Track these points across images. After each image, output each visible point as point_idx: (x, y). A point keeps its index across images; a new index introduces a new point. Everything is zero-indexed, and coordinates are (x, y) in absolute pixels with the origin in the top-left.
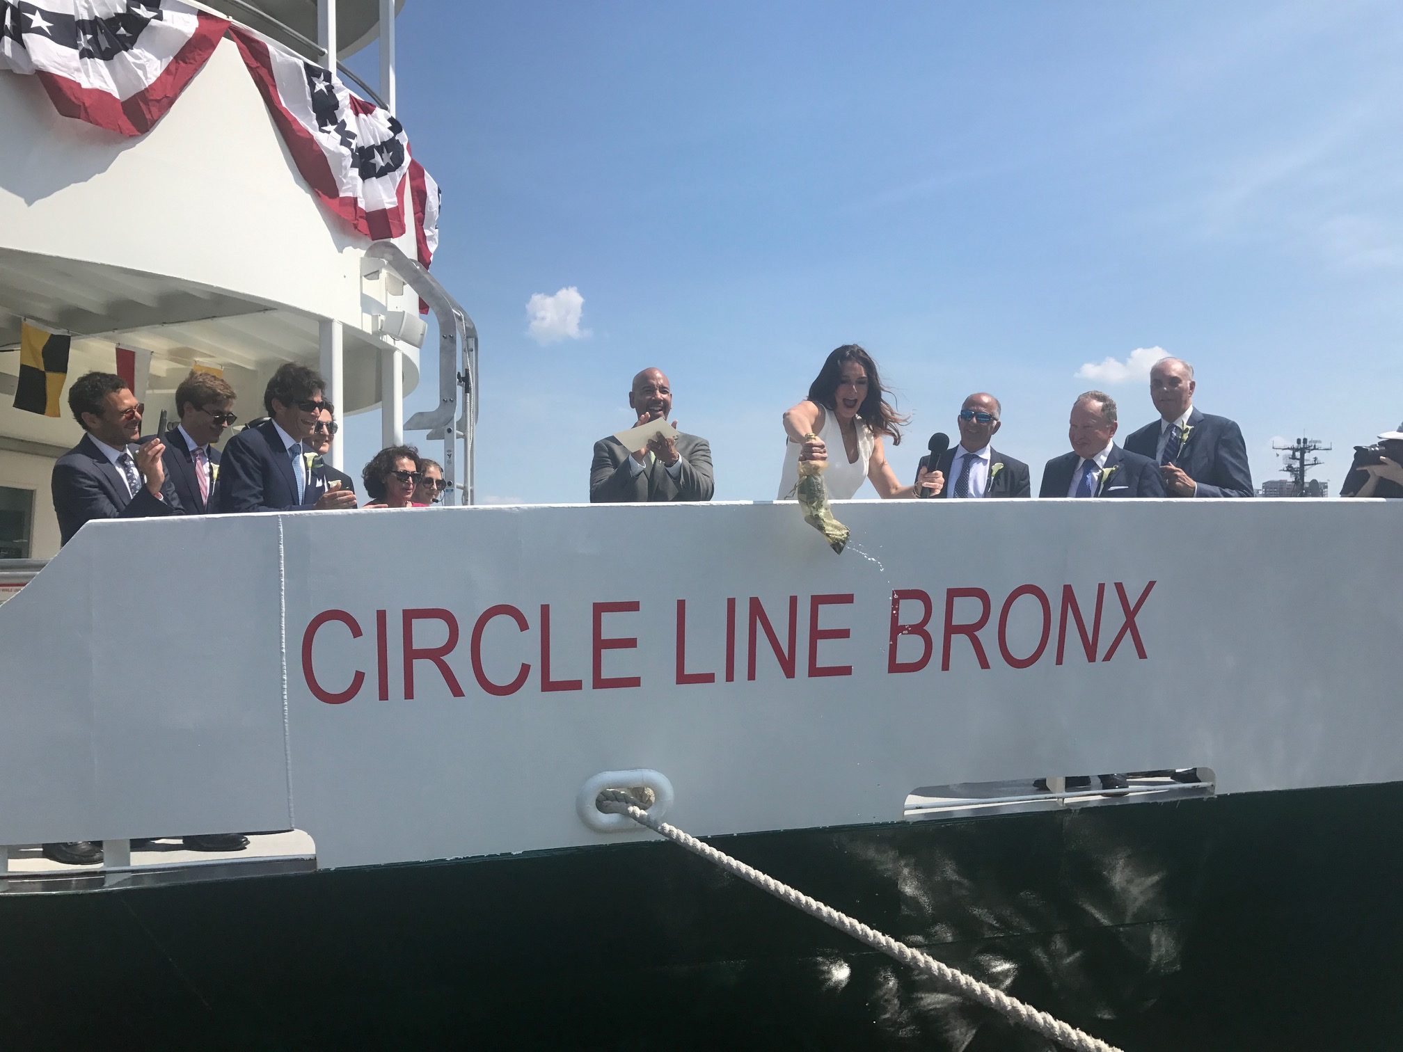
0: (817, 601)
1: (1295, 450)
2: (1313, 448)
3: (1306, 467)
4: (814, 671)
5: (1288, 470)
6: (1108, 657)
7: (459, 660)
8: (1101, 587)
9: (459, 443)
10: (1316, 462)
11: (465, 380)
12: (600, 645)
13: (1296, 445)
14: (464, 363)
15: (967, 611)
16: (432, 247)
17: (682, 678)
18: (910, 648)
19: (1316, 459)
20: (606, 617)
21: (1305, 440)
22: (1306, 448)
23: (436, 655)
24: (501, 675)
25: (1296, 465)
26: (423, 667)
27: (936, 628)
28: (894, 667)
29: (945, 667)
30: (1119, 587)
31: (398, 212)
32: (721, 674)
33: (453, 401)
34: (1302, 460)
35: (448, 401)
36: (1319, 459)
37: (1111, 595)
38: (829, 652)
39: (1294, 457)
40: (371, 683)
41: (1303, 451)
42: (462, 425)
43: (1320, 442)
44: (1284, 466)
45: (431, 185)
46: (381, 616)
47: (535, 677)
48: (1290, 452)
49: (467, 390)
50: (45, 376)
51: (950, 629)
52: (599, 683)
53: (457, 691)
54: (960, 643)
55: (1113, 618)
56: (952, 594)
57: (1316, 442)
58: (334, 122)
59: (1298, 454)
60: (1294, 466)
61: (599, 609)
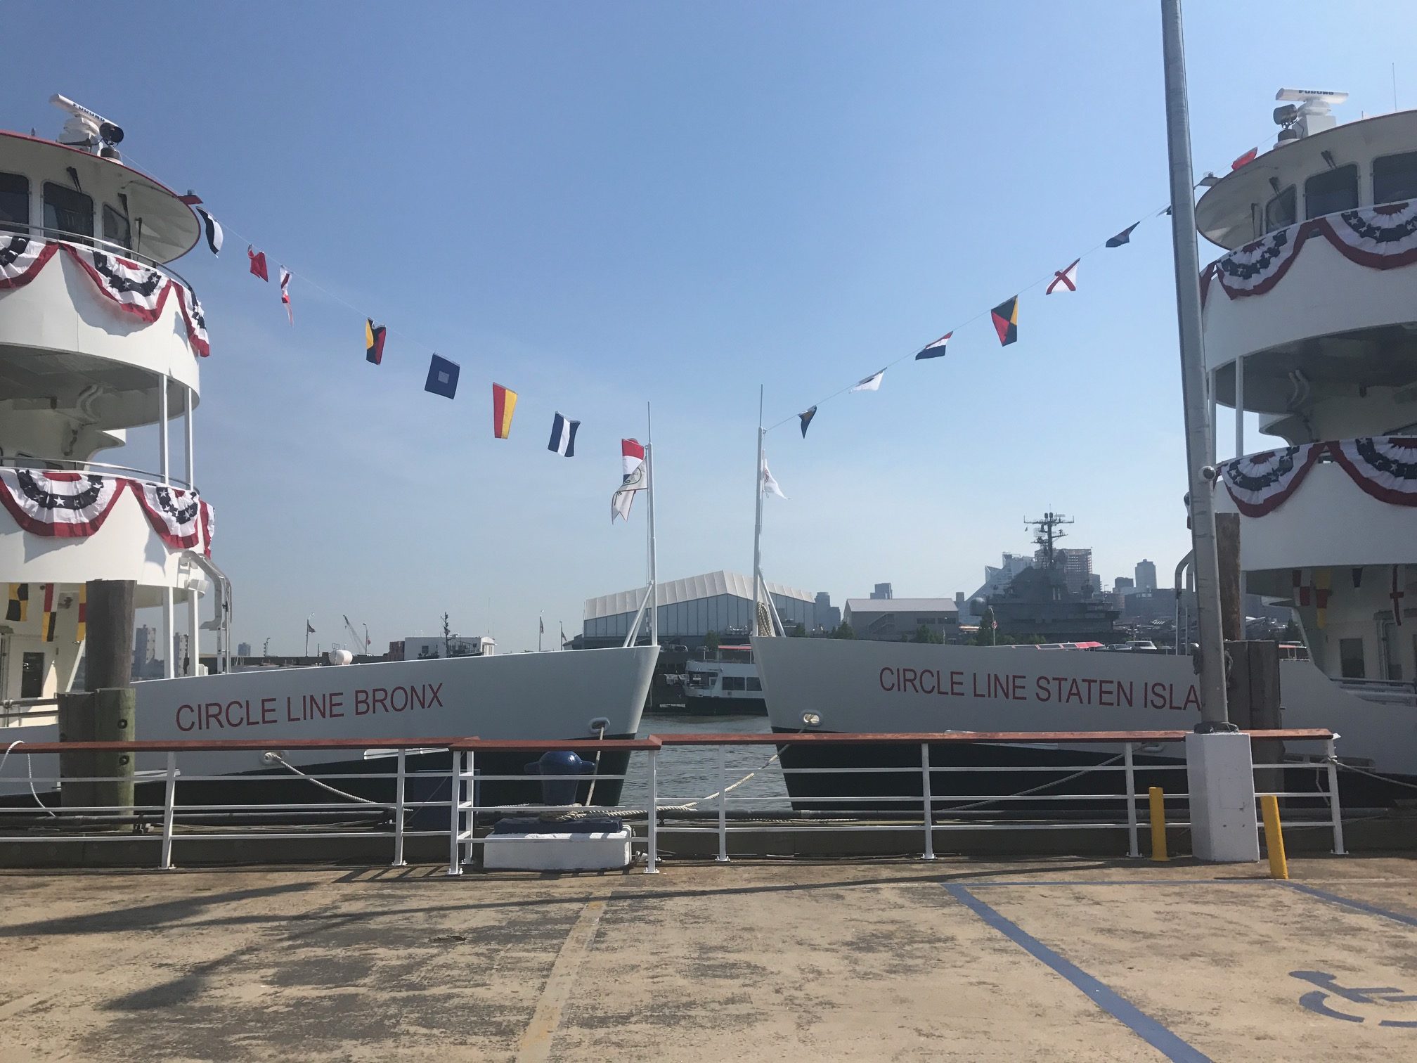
0: (331, 695)
1: (1043, 524)
2: (1058, 521)
3: (1053, 539)
4: (332, 716)
5: (1038, 542)
6: (429, 707)
7: (222, 717)
8: (424, 686)
9: (223, 633)
10: (1061, 534)
11: (226, 606)
12: (264, 711)
13: (1044, 519)
14: (226, 599)
15: (380, 695)
16: (211, 534)
17: (290, 720)
18: (362, 707)
19: (1061, 531)
20: (266, 703)
21: (1051, 514)
22: (1053, 522)
23: (215, 716)
24: (235, 721)
25: (1045, 537)
26: (212, 720)
27: (370, 701)
28: (357, 713)
29: (374, 712)
30: (430, 686)
31: (195, 535)
32: (302, 718)
33: (221, 616)
34: (1050, 532)
35: (218, 616)
36: (1065, 532)
37: (428, 688)
38: (336, 710)
39: (1042, 530)
40: (197, 725)
41: (1050, 524)
42: (225, 625)
43: (1064, 516)
44: (1035, 539)
45: (210, 508)
46: (199, 706)
47: (245, 721)
48: (1040, 526)
49: (227, 610)
50: (19, 604)
51: (375, 701)
52: (264, 722)
53: (222, 726)
54: (378, 705)
55: (429, 695)
56: (375, 691)
57: (1060, 516)
58: (169, 505)
59: (1046, 528)
60: (1043, 538)
61: (263, 701)
